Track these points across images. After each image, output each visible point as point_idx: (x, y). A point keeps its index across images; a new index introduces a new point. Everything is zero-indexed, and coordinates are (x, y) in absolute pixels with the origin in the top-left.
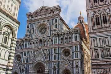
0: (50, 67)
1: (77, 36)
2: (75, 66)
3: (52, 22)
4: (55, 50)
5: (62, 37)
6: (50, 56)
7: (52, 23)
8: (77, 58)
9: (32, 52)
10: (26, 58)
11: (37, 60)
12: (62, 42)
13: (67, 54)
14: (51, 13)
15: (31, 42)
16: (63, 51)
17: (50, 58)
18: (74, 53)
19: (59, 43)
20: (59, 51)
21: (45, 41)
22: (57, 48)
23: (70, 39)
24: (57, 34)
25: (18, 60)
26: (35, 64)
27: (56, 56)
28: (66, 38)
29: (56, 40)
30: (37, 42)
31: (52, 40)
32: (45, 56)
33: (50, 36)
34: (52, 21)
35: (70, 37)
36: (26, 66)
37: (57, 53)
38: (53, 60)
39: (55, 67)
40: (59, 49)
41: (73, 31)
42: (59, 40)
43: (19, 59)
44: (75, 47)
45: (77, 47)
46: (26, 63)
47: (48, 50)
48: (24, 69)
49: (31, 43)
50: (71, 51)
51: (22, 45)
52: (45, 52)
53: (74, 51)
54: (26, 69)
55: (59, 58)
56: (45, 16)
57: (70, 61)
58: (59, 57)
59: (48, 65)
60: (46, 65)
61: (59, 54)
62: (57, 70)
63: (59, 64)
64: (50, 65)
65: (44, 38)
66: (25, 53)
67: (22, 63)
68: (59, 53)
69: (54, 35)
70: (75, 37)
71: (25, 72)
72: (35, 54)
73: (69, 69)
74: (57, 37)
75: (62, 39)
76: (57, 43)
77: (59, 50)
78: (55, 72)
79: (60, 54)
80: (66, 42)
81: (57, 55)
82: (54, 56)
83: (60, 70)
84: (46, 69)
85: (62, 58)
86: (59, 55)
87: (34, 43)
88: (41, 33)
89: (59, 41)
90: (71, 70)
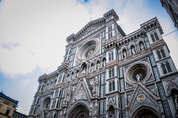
0: (102, 109)
1: (155, 34)
3: (103, 34)
5: (123, 47)
6: (102, 88)
7: (104, 36)
10: (57, 99)
11: (75, 100)
12: (125, 55)
14: (101, 25)
15: (69, 72)
16: (130, 70)
17: (102, 90)
19: (120, 59)
20: (121, 73)
22: (115, 68)
23: (142, 46)
24: (114, 44)
26: (70, 108)
27: (114, 83)
28: (132, 47)
29: (113, 54)
30: (77, 71)
31: (104, 59)
32: (91, 89)
33: (102, 54)
34: (103, 32)
35: (141, 43)
38: (107, 92)
39: (111, 108)
40: (121, 69)
41: (146, 27)
42: (118, 54)
44: (158, 52)
45: (163, 51)
50: (150, 65)
51: (56, 80)
52: (91, 83)
55: (122, 87)
58: (122, 84)
61: (120, 79)
62: (118, 113)
63: (123, 101)
64: (102, 107)
65: (90, 61)
66: (57, 92)
67: (50, 109)
68: (121, 76)
69: (108, 48)
70: (152, 36)
72: (73, 90)
73: (152, 107)
74: (115, 49)
75: (124, 50)
77: (121, 71)
79: (123, 78)
81: (116, 80)
83: (127, 112)
84: (92, 115)
86: (122, 80)
89: (120, 56)
90: (157, 109)
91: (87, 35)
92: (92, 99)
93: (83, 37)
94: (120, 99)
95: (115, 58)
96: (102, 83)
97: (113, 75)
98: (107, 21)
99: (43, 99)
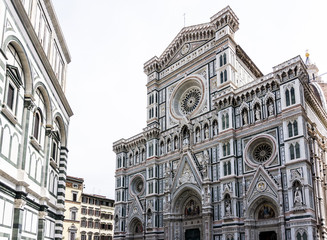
0: (216, 196)
1: (293, 90)
2: (290, 185)
3: (211, 68)
4: (224, 147)
5: (244, 104)
6: (214, 168)
7: (211, 72)
8: (296, 160)
10: (154, 182)
11: (180, 183)
12: (245, 120)
13: (263, 154)
14: (207, 41)
15: (162, 139)
16: (251, 146)
17: (215, 172)
18: (287, 146)
19: (238, 125)
20: (239, 149)
21: (198, 129)
22: (231, 141)
23: (271, 107)
24: (229, 99)
25: (139, 190)
26: (175, 194)
27: (229, 163)
28: (257, 106)
29: (227, 116)
30: (176, 137)
31: (215, 122)
32: (200, 168)
33: (211, 111)
34: (211, 64)
35: (270, 100)
36: (157, 203)
37: (232, 154)
38: (222, 176)
39: (227, 196)
40: (239, 142)
41: (280, 74)
42: (234, 116)
43: (140, 187)
44: (290, 124)
45: (296, 124)
46: (154, 193)
47: (206, 152)
48: (153, 210)
49: (162, 143)
50: (277, 142)
51: (143, 150)
52: (200, 160)
53: (286, 137)
54: (157, 208)
55: (240, 169)
56: (192, 57)
57: (273, 173)
58: (240, 165)
59: (209, 191)
60: (203, 193)
61: (237, 157)
62: (234, 203)
63: (241, 187)
64: (215, 193)
65: (193, 122)
66: (151, 170)
67: (148, 195)
68: (239, 154)
69: (221, 105)
70: (287, 92)
71: (155, 216)
72: (175, 168)
73: (272, 197)
74: (230, 108)
76: (231, 127)
77: (239, 146)
78: (228, 209)
79: (241, 156)
80: (258, 117)
81: (232, 161)
82: (225, 166)
83: (244, 202)
84: (206, 204)
85: (249, 168)
86: (240, 160)
87: (169, 140)
88: (187, 109)
89: (238, 120)
90: (276, 200)
91: (181, 63)
92: (203, 185)
94: (238, 184)
96: (214, 161)
97: (229, 153)
98: (218, 36)
99: (130, 179)
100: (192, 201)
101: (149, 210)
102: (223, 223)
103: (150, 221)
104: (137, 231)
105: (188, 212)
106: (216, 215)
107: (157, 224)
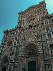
4: (47, 29)
5: (52, 18)
6: (43, 36)
9: (23, 36)
10: (17, 41)
11: (28, 42)
14: (38, 8)
15: (21, 29)
17: (43, 38)
24: (47, 16)
25: (9, 46)
26: (25, 46)
27: (50, 34)
30: (27, 28)
33: (40, 21)
37: (51, 31)
42: (49, 21)
43: (10, 44)
46: (16, 45)
48: (15, 52)
52: (36, 34)
54: (16, 51)
56: (33, 11)
59: (41, 44)
65: (33, 24)
67: (13, 46)
69: (44, 18)
71: (15, 54)
72: (26, 37)
74: (48, 19)
84: (40, 49)
87: (24, 29)
89: (51, 22)
91: (29, 13)
92: (38, 41)
93: (27, 13)
95: (49, 23)
96: (42, 34)
97: (49, 30)
98: (41, 6)
99: (7, 42)
100: (32, 49)
101: (13, 52)
102: (51, 58)
103: (12, 57)
104: (5, 62)
105: (30, 54)
106: (45, 54)
107: (15, 59)
